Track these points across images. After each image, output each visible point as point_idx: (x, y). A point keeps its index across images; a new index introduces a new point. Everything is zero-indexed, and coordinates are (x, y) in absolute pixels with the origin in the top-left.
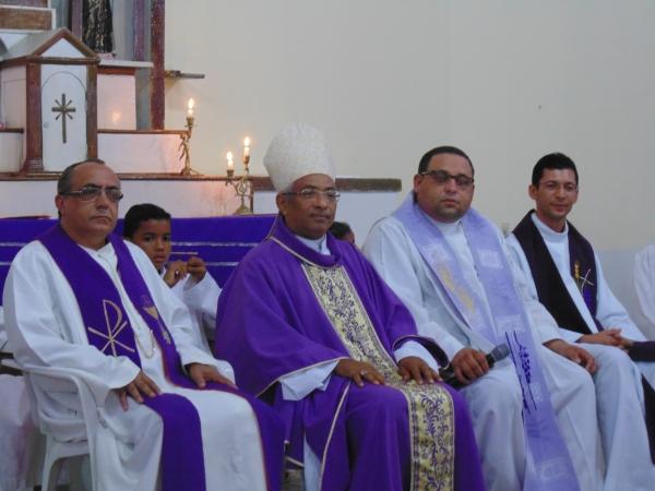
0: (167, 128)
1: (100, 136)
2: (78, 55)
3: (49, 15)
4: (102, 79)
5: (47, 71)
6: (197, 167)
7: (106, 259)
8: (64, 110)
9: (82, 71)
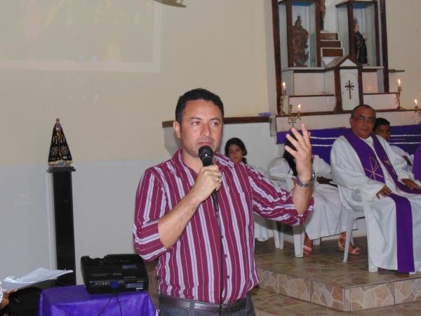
0: (390, 91)
1: (364, 96)
2: (354, 65)
3: (342, 50)
4: (364, 74)
5: (342, 72)
6: (403, 106)
7: (369, 141)
8: (350, 86)
9: (356, 71)
